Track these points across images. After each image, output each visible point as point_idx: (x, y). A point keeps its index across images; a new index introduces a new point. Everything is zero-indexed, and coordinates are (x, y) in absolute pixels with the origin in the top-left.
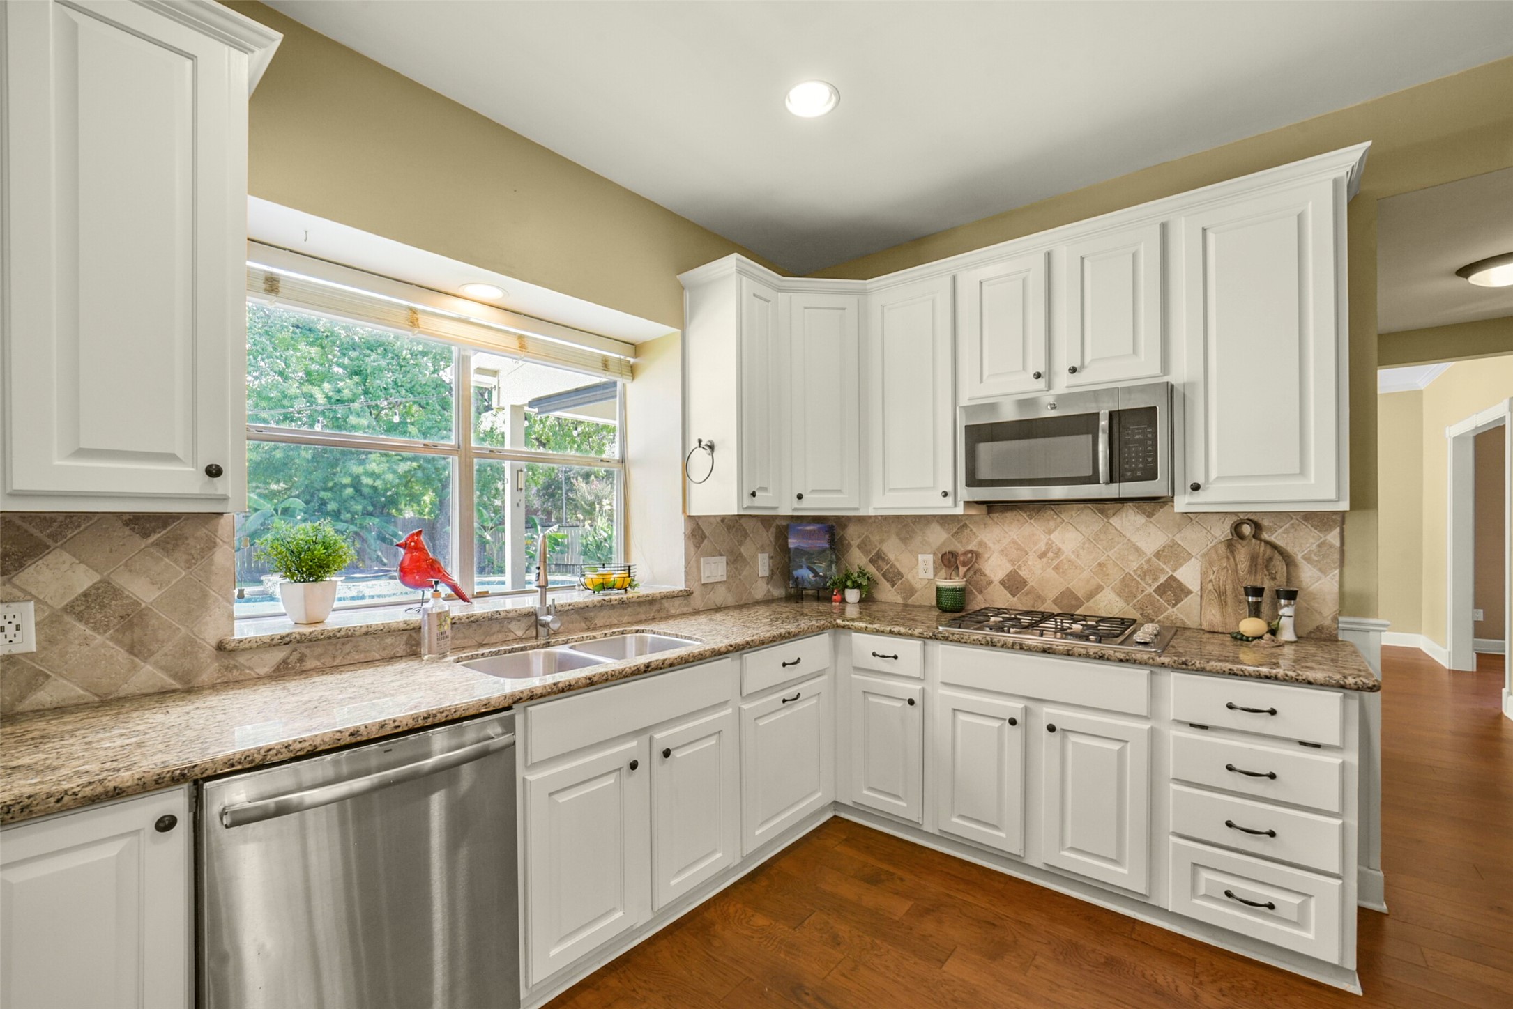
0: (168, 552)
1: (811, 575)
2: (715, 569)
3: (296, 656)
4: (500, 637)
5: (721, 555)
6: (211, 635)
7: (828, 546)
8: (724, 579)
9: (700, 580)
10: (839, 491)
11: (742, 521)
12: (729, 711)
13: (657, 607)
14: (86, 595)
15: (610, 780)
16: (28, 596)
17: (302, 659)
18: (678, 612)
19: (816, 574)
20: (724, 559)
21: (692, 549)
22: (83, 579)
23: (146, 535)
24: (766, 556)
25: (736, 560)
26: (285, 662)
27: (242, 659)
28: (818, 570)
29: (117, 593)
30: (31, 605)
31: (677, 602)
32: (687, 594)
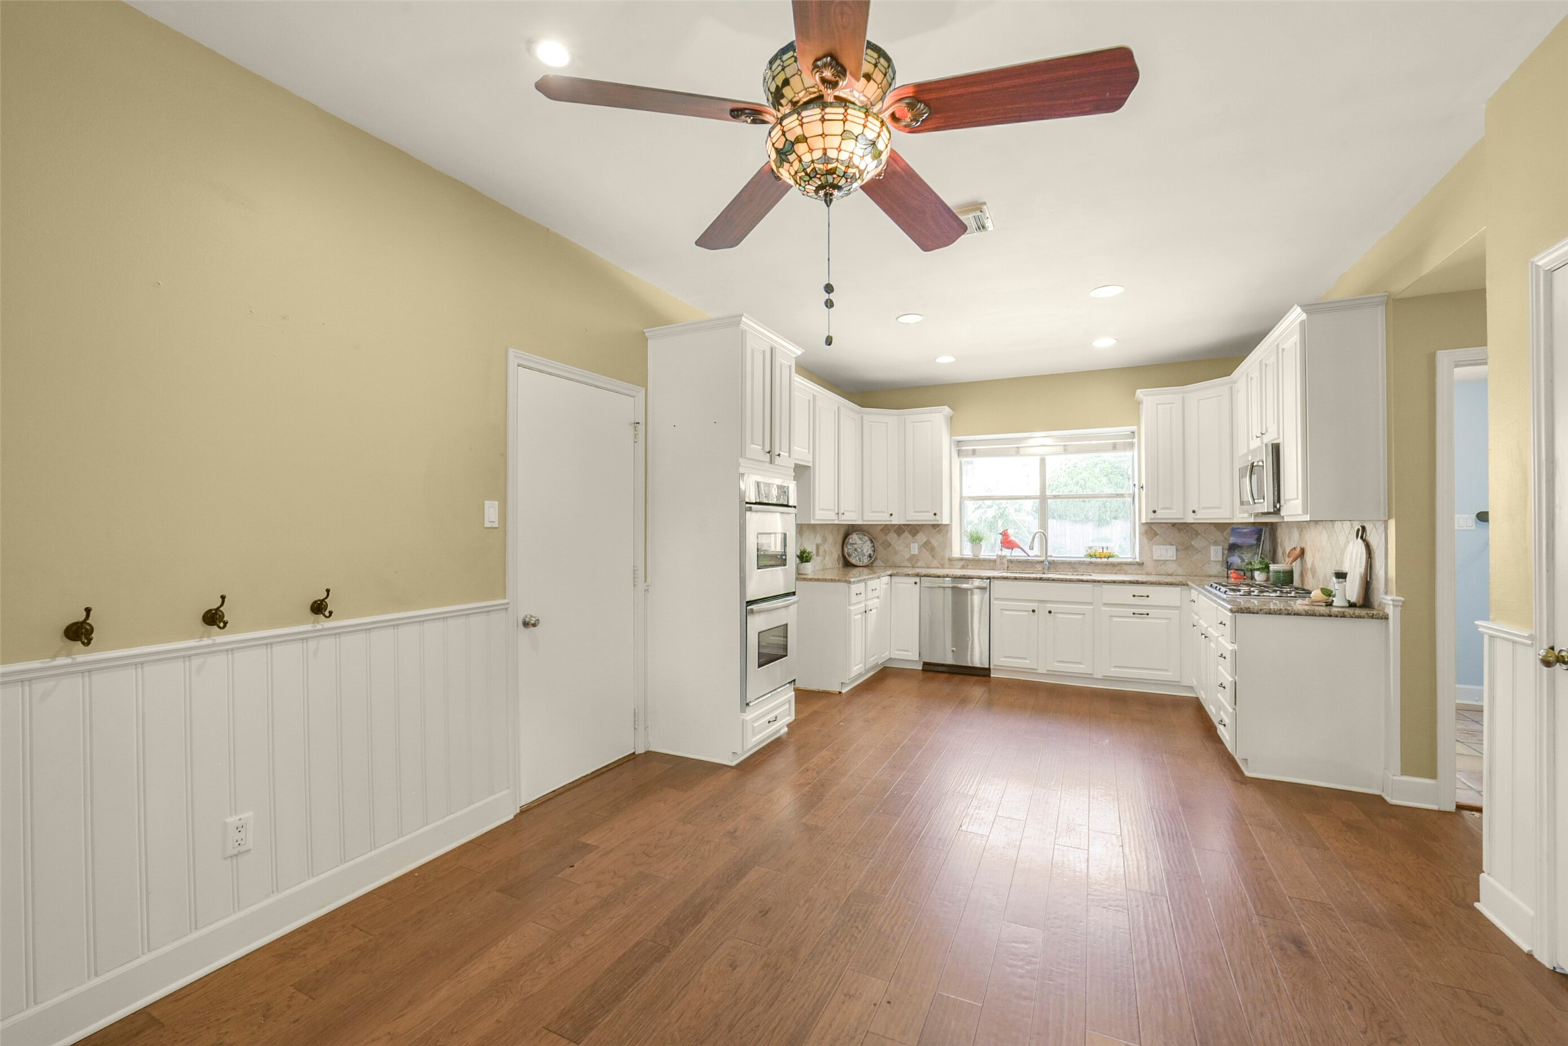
0: (939, 533)
1: (1240, 561)
2: (1166, 552)
3: (966, 565)
4: (1032, 569)
5: (1172, 545)
6: (947, 556)
7: (1255, 542)
8: (1174, 558)
9: (1152, 557)
10: (1219, 508)
11: (1193, 526)
12: (1092, 607)
13: (1118, 568)
14: (925, 543)
15: (1025, 613)
16: (917, 542)
17: (968, 565)
18: (1135, 572)
19: (1243, 560)
20: (1174, 548)
21: (1146, 541)
22: (925, 539)
23: (935, 529)
24: (1220, 548)
25: (1185, 549)
26: (963, 565)
27: (954, 563)
28: (1244, 558)
29: (930, 543)
30: (916, 544)
31: (1133, 567)
32: (1141, 564)
